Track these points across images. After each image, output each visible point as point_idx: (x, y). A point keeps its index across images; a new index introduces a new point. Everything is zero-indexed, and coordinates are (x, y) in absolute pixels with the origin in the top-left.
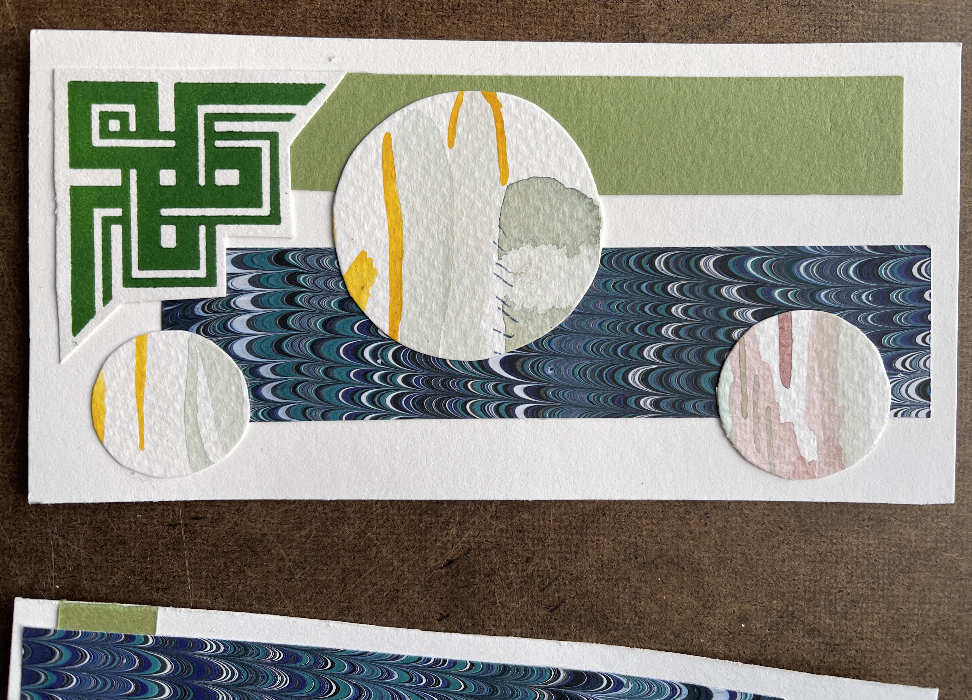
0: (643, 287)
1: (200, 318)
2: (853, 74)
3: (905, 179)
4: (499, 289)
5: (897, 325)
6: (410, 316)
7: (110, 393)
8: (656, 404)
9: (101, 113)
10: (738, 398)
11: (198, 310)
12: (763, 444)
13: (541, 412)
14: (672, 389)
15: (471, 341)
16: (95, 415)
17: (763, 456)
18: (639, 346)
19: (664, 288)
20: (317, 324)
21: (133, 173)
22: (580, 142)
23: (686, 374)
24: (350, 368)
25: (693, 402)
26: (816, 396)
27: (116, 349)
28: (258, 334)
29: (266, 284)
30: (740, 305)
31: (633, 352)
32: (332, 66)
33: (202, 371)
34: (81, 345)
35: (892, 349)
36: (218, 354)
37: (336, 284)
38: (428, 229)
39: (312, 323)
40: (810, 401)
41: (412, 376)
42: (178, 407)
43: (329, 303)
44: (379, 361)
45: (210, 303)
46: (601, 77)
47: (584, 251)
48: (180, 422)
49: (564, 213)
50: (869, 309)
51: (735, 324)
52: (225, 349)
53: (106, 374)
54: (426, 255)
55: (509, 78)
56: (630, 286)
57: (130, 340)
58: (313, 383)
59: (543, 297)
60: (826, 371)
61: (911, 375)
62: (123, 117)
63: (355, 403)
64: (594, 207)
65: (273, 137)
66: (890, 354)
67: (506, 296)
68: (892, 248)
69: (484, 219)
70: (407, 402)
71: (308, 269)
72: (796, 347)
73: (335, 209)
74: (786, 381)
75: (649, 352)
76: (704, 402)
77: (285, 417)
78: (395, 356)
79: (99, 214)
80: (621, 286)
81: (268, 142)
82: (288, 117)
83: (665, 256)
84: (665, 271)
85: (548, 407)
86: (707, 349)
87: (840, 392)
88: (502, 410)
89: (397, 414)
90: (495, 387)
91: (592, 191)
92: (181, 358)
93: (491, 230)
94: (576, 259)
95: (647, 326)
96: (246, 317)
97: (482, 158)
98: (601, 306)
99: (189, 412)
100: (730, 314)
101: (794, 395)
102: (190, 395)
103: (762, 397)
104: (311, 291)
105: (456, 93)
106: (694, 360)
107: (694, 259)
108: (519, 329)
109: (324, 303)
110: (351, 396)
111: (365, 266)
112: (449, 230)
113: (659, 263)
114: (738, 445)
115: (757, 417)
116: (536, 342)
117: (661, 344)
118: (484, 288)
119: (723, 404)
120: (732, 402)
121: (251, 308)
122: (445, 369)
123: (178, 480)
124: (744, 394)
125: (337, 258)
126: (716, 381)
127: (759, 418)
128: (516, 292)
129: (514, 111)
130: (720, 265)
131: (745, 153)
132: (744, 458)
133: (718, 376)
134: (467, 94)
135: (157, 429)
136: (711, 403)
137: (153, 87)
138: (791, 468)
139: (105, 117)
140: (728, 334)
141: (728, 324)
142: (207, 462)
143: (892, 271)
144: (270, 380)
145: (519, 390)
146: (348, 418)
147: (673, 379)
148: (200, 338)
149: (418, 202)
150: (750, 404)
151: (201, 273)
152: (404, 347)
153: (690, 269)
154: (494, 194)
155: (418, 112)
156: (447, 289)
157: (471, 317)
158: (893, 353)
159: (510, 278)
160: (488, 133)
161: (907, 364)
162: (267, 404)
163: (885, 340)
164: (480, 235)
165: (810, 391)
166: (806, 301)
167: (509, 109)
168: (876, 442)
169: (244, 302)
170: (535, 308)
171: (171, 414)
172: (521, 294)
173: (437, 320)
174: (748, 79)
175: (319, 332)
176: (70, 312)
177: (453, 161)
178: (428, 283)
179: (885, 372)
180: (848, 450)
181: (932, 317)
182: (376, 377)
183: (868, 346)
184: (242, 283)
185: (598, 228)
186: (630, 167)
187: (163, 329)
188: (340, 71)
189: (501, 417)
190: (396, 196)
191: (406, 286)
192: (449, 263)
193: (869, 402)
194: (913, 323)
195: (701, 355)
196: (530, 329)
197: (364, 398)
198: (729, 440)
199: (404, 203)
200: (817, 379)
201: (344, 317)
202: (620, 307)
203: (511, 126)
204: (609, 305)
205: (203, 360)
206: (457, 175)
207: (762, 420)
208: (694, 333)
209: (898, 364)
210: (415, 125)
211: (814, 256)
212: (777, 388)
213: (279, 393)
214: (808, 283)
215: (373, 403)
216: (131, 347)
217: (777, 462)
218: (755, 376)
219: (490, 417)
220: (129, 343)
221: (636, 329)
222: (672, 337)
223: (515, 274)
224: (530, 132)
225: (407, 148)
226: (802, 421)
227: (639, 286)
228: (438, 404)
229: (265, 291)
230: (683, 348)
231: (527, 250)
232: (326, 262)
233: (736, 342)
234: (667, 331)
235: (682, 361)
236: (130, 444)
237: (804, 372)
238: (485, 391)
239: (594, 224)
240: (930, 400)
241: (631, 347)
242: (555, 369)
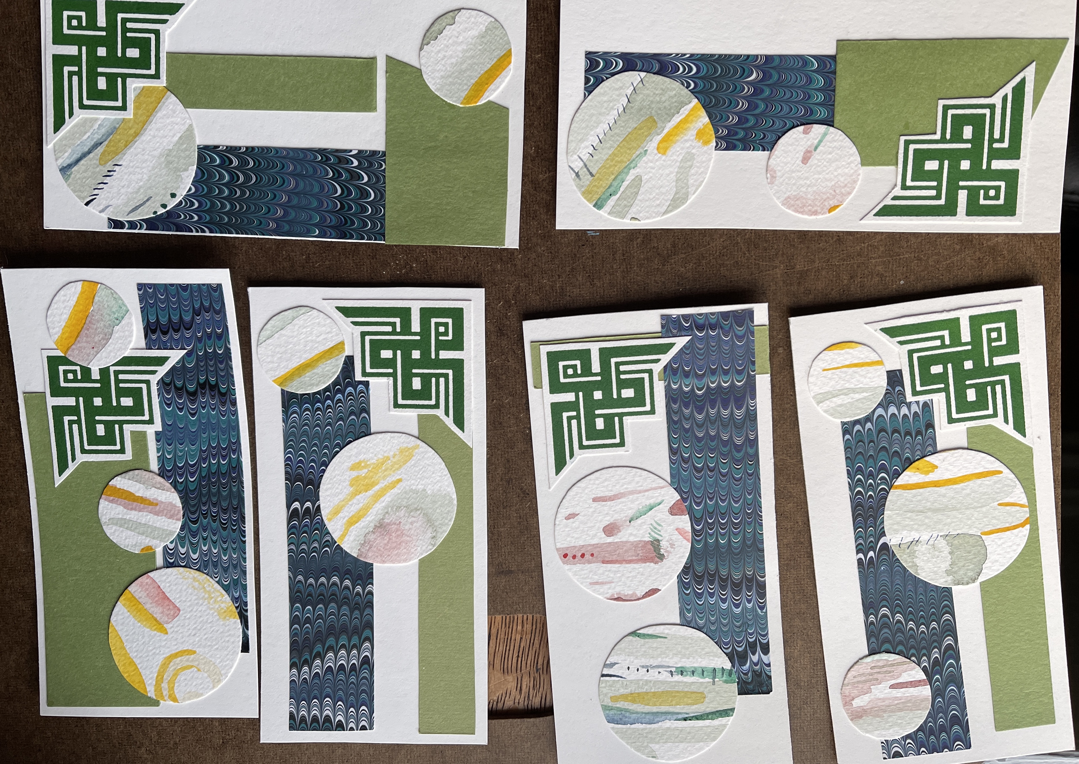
0: (933, 610)
1: (894, 390)
2: (1054, 699)
3: (1004, 731)
4: (925, 537)
5: (929, 738)
6: (905, 494)
7: (851, 351)
8: (872, 623)
9: (1001, 328)
10: (880, 664)
11: (898, 388)
12: (859, 679)
13: (861, 566)
14: (881, 630)
15: (895, 527)
16: (839, 345)
17: (852, 680)
18: (902, 611)
19: (934, 620)
20: (896, 448)
21: (969, 347)
22: (1007, 569)
23: (889, 636)
24: (874, 467)
25: (875, 641)
26: (887, 702)
27: (875, 351)
28: (888, 420)
29: (915, 420)
30: (929, 659)
31: (898, 609)
32: (1036, 440)
33: (867, 395)
34: (875, 333)
35: (916, 737)
36: (876, 402)
37: (918, 455)
38: (953, 498)
39: (896, 445)
40: (883, 700)
41: (873, 499)
42: (847, 385)
43: (907, 453)
44: (879, 482)
45: (903, 394)
46: (1042, 575)
47: (950, 578)
48: (838, 387)
49: (968, 566)
50: (935, 723)
51: (919, 657)
52: (879, 404)
53: (861, 347)
54: (939, 499)
55: (1038, 529)
56: (933, 603)
57: (880, 357)
58: (865, 451)
59: (923, 560)
60: (901, 706)
61: (904, 748)
62: (999, 338)
63: (856, 472)
64: (974, 580)
65: (995, 415)
66: (914, 736)
67: (921, 542)
68: (968, 731)
69: (961, 526)
70: (859, 498)
71: (925, 440)
72: (912, 689)
73: (959, 450)
74: (892, 687)
75: (899, 617)
76: (876, 647)
77: (845, 439)
78: (883, 489)
79: (946, 333)
80: (932, 599)
81: (992, 413)
82: (1006, 421)
83: (951, 619)
84: (943, 620)
85: (864, 570)
86: (904, 646)
87: (891, 714)
88: (860, 547)
89: (853, 494)
90: (872, 541)
91: (982, 578)
92: (872, 384)
93: (956, 530)
94: (945, 575)
95: (913, 615)
96: (896, 413)
97: (994, 521)
98: (921, 590)
99: (845, 391)
100: (924, 655)
101: (886, 691)
102: (854, 391)
103: (883, 675)
104: (913, 443)
105: (1027, 504)
106: (897, 640)
107: (951, 633)
108: (904, 550)
109: (907, 450)
110: (859, 470)
111: (930, 469)
112: (954, 509)
113: (947, 616)
114: (856, 667)
115: (871, 674)
116: (898, 559)
117: (904, 622)
118: (924, 530)
119: (876, 657)
120: (878, 661)
121: (902, 414)
122: (878, 515)
123: (807, 389)
124: (883, 667)
125: (932, 454)
126: (888, 652)
127: (872, 675)
128: (924, 546)
129: (1020, 534)
130: (949, 647)
131: (1009, 652)
132: (849, 670)
133: (891, 653)
134: (1027, 509)
135: (834, 376)
136: (875, 650)
137: (1017, 352)
138: (848, 694)
139: (998, 330)
140: (913, 655)
141: (919, 654)
142: (818, 403)
143: (956, 732)
144: (864, 429)
145: (871, 554)
146: (848, 470)
147: (886, 630)
148: (884, 392)
149: (968, 491)
150: (878, 670)
151: (919, 388)
152: (888, 493)
153: (945, 632)
154: (975, 529)
155: (1015, 486)
156: (921, 512)
157: (907, 525)
158: (914, 738)
159: (931, 542)
160: (1008, 522)
161: (909, 745)
162: (851, 429)
163: (920, 733)
164: (953, 524)
165: (889, 699)
166: (936, 692)
167: (1020, 532)
168: (867, 735)
169: (904, 410)
170: (917, 557)
171: (843, 382)
172: (923, 549)
173: (905, 509)
174: (1048, 649)
175: (892, 449)
176: (892, 326)
177: (991, 507)
178: (924, 501)
179: (904, 735)
180: (861, 721)
181: (935, 754)
182: (871, 481)
183: (917, 725)
184: (914, 408)
185: (963, 584)
186: (996, 596)
187: (887, 372)
188: (1033, 444)
189: (856, 547)
190: (969, 480)
191: (921, 490)
192: (936, 511)
193: (887, 729)
194: (931, 746)
195: (901, 643)
196: (905, 556)
197: (859, 476)
198: (858, 661)
199: (966, 484)
200: (896, 702)
201: (901, 461)
202: (921, 600)
203: (1013, 534)
204: (921, 594)
205: (873, 395)
206: (984, 509)
207: (871, 677)
208: (912, 638)
209: (908, 741)
210: (1008, 485)
211: (960, 693)
212: (889, 682)
213: (858, 434)
214: (945, 691)
215: (857, 482)
216: (878, 359)
217: (850, 687)
218: (893, 671)
219: (856, 542)
220: (878, 357)
221: (910, 609)
222: (908, 628)
223: (933, 545)
224: (1010, 544)
225: (995, 483)
226: (872, 697)
227: (933, 608)
228: (860, 514)
229: (911, 420)
230: (903, 633)
231: (947, 549)
232: (930, 448)
233: (910, 659)
234: (911, 624)
235: (896, 634)
236: (825, 364)
237: (899, 695)
238: (869, 537)
239: (965, 582)
240: (893, 758)
241: (901, 607)
242: (884, 571)
